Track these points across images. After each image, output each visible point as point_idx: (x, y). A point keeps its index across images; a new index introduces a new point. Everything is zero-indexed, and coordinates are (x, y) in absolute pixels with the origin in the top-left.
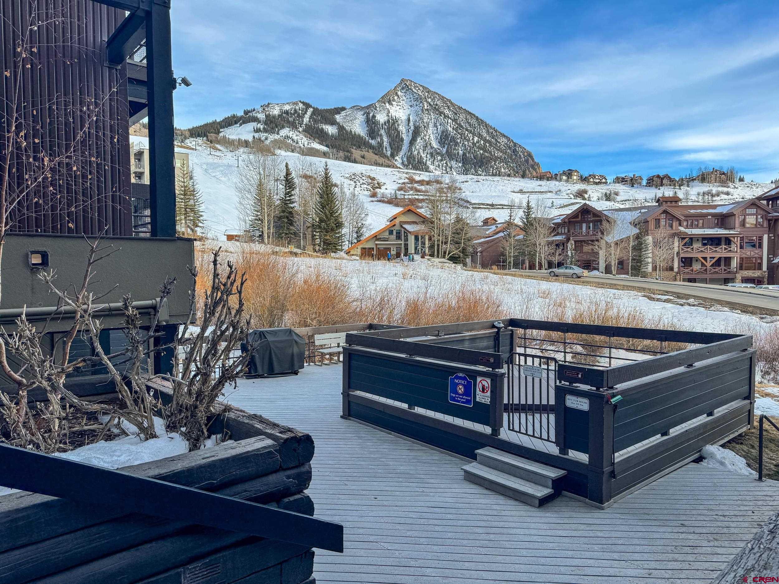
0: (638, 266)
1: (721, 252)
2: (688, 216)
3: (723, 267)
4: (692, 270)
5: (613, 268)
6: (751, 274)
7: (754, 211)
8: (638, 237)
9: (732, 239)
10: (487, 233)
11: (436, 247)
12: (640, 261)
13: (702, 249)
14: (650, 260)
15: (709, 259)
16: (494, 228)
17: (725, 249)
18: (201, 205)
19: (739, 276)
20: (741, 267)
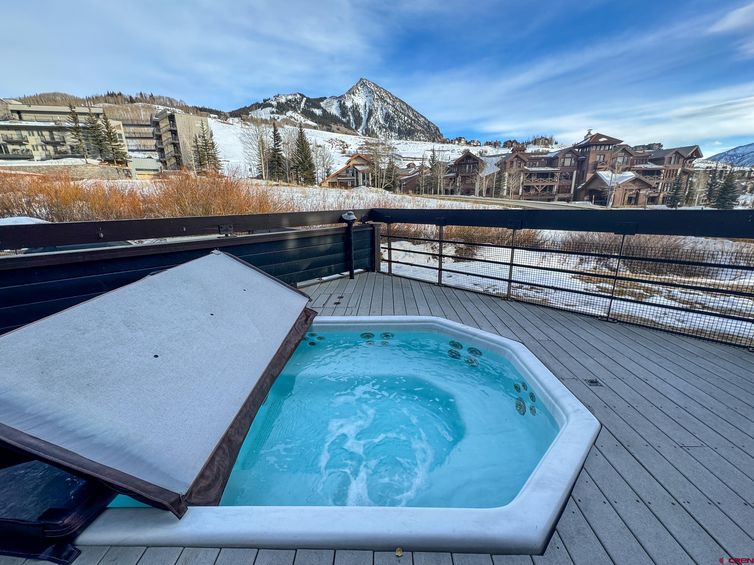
0: (498, 191)
1: (547, 183)
2: (531, 159)
3: (548, 192)
4: (530, 194)
5: (484, 193)
6: (563, 196)
7: (570, 155)
8: (499, 173)
9: (555, 173)
10: (409, 172)
11: (376, 180)
12: (500, 188)
13: (537, 180)
14: (505, 188)
15: (540, 187)
16: (413, 169)
17: (551, 180)
18: (218, 154)
19: (556, 197)
20: (558, 192)
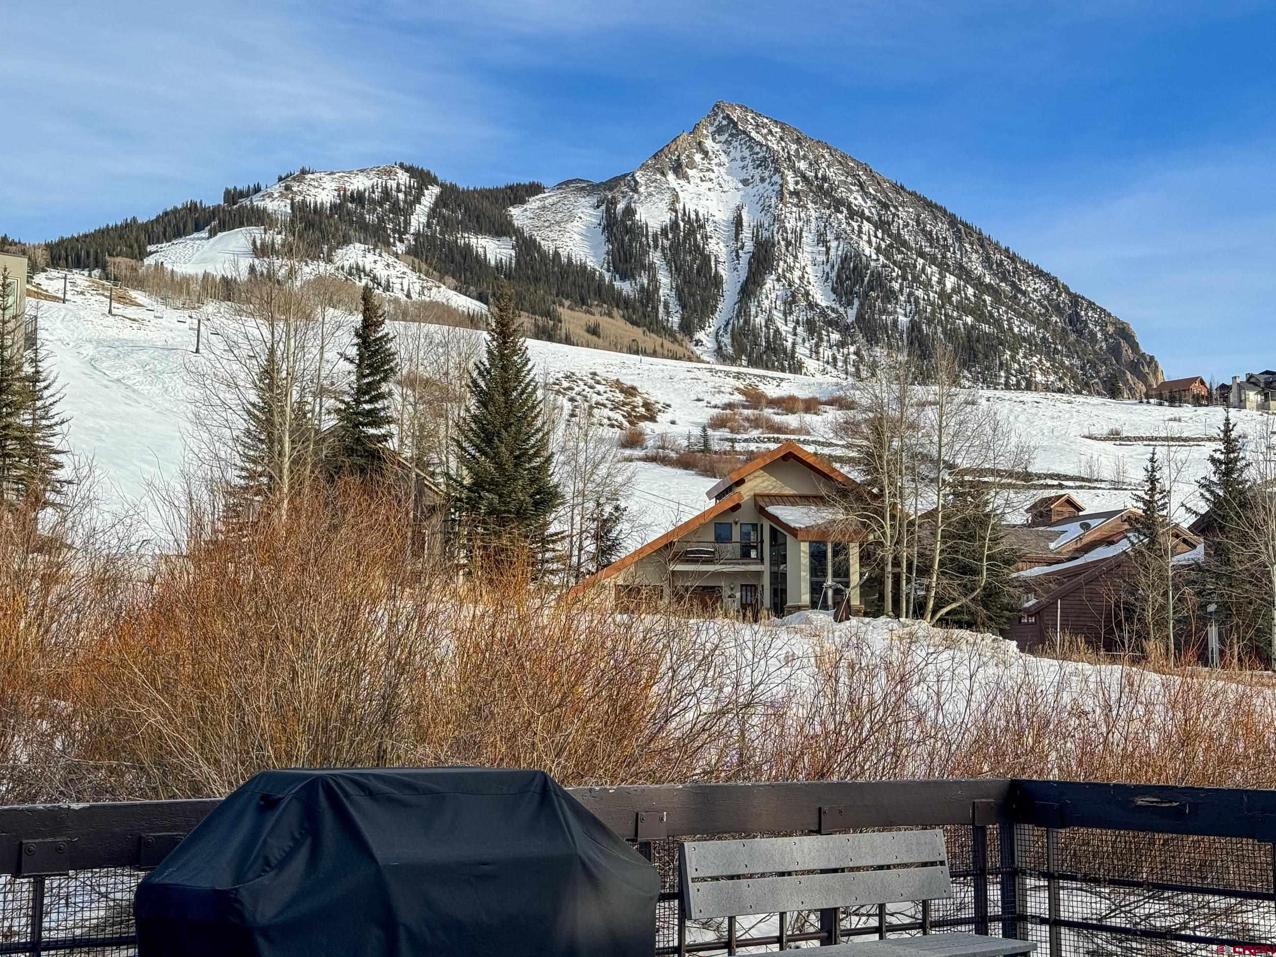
10: (1052, 546)
11: (889, 583)
16: (1074, 530)
18: (57, 429)
